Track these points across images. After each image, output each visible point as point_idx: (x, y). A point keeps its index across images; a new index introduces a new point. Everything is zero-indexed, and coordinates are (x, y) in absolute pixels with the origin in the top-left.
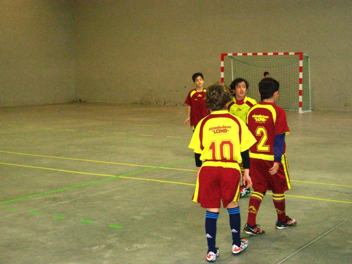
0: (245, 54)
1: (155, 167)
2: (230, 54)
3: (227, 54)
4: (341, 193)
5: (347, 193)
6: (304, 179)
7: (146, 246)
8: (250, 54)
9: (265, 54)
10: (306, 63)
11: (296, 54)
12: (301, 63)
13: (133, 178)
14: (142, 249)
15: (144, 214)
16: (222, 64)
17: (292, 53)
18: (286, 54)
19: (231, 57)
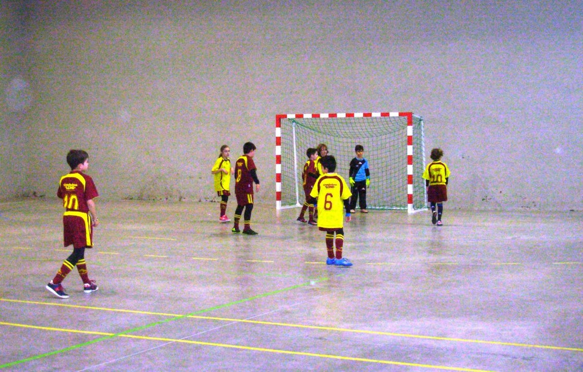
0: (316, 116)
1: (181, 316)
2: (291, 116)
3: (285, 116)
4: (515, 358)
5: (524, 358)
6: (443, 335)
8: (324, 116)
9: (350, 115)
10: (417, 130)
11: (401, 114)
12: (410, 131)
13: (144, 338)
16: (278, 132)
17: (394, 114)
18: (385, 115)
19: (293, 121)
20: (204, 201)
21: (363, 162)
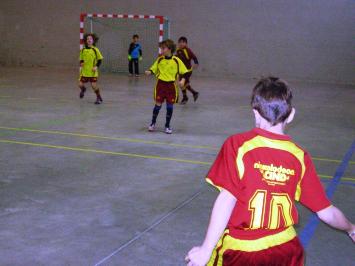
0: (105, 16)
1: (18, 129)
2: (90, 15)
3: (86, 15)
6: (170, 142)
7: (19, 210)
8: (110, 16)
9: (126, 16)
10: (166, 27)
11: (156, 17)
12: (161, 27)
14: (15, 213)
15: (13, 177)
16: (82, 25)
17: (152, 17)
18: (146, 17)
19: (91, 18)
20: (35, 65)
21: (137, 45)
